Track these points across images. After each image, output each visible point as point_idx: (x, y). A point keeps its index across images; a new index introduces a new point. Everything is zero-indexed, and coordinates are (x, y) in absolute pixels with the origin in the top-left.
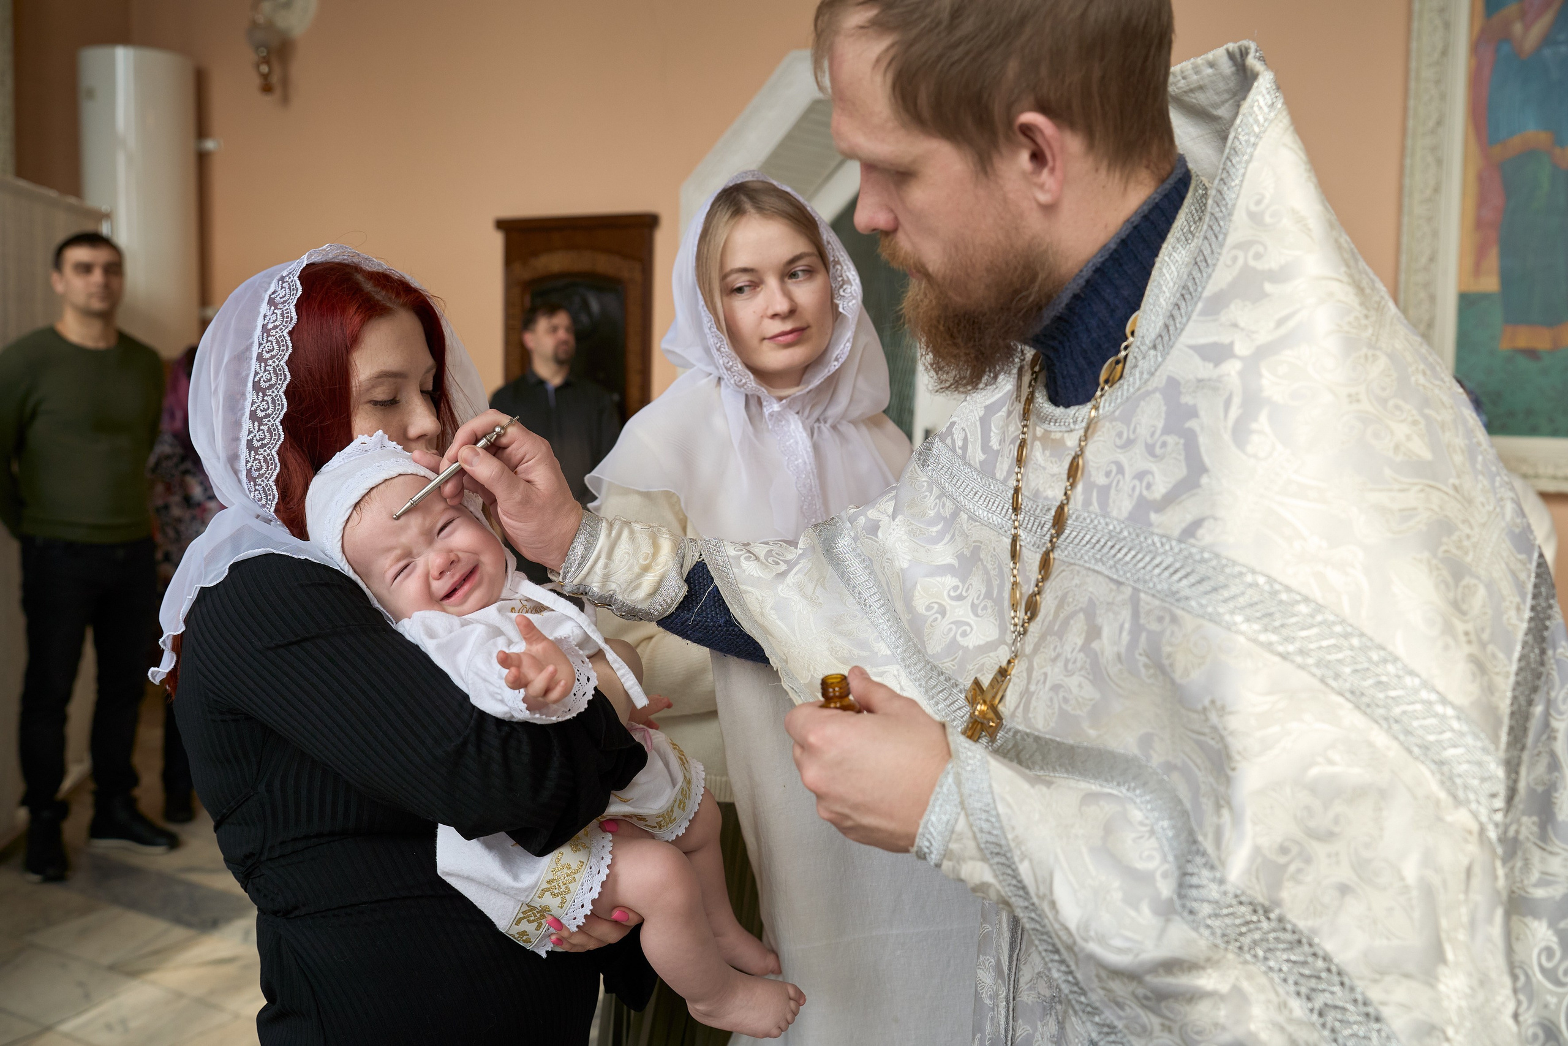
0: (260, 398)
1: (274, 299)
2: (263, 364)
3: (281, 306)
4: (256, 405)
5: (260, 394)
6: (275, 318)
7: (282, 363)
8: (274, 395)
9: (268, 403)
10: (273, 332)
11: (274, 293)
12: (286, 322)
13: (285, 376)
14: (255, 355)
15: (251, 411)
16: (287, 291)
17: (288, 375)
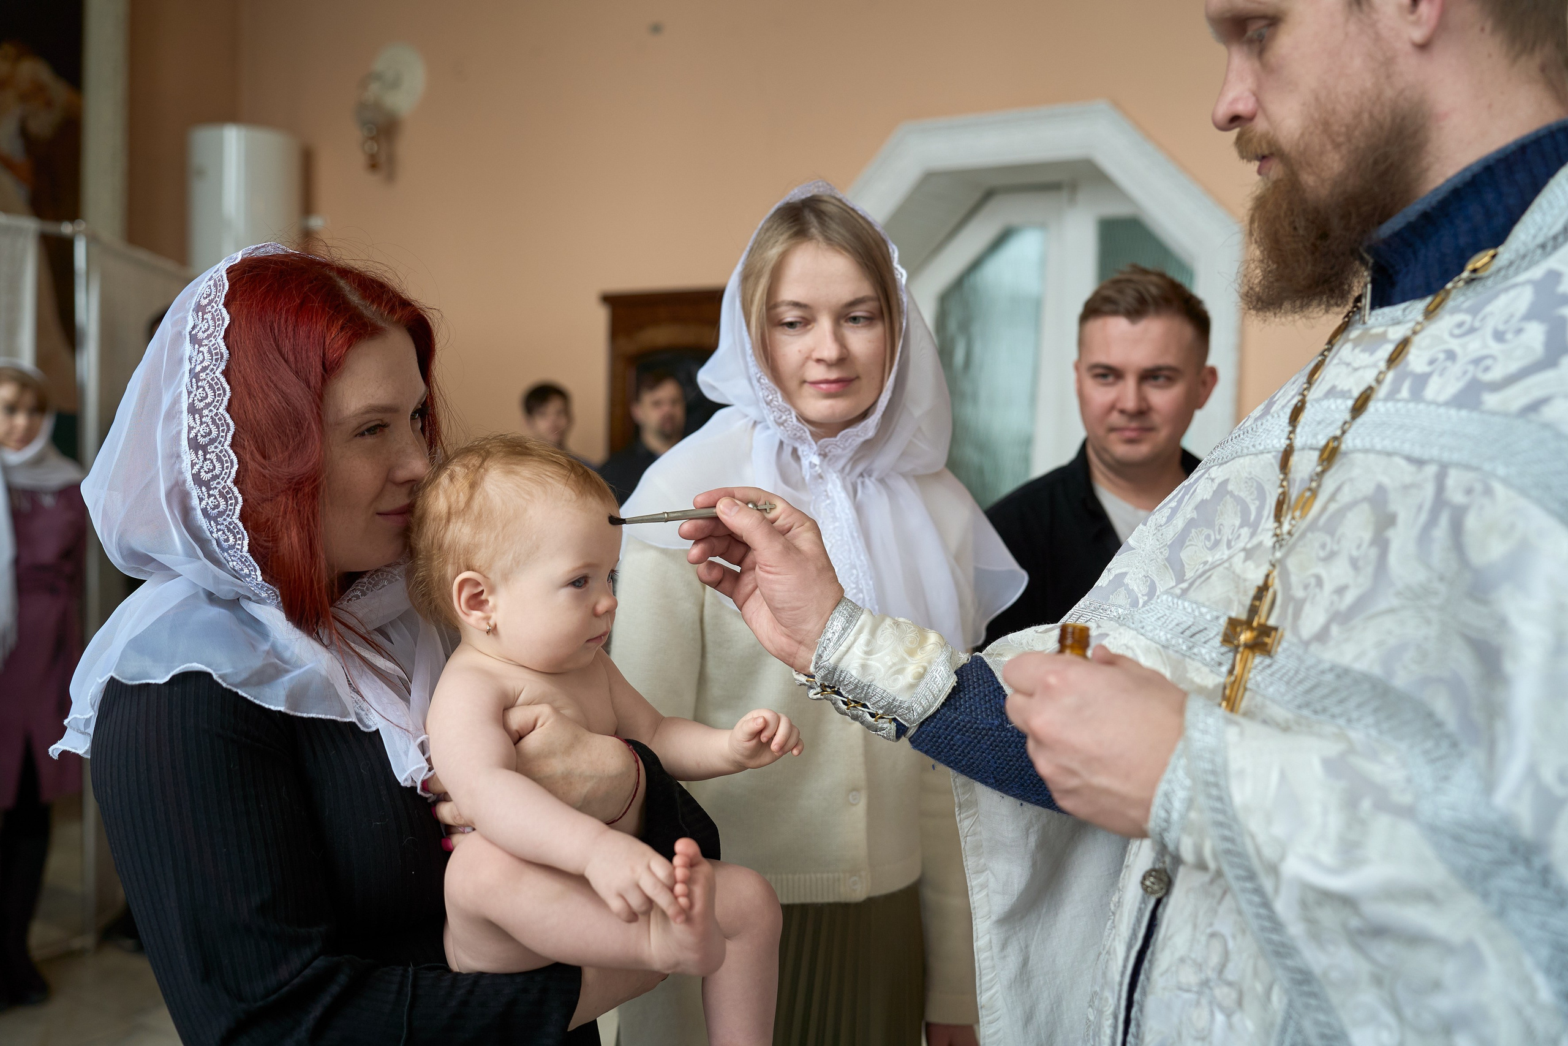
0: (201, 458)
1: (196, 335)
3: (205, 342)
5: (200, 452)
8: (218, 451)
9: (212, 462)
10: (203, 375)
11: (194, 328)
12: (217, 360)
13: (228, 425)
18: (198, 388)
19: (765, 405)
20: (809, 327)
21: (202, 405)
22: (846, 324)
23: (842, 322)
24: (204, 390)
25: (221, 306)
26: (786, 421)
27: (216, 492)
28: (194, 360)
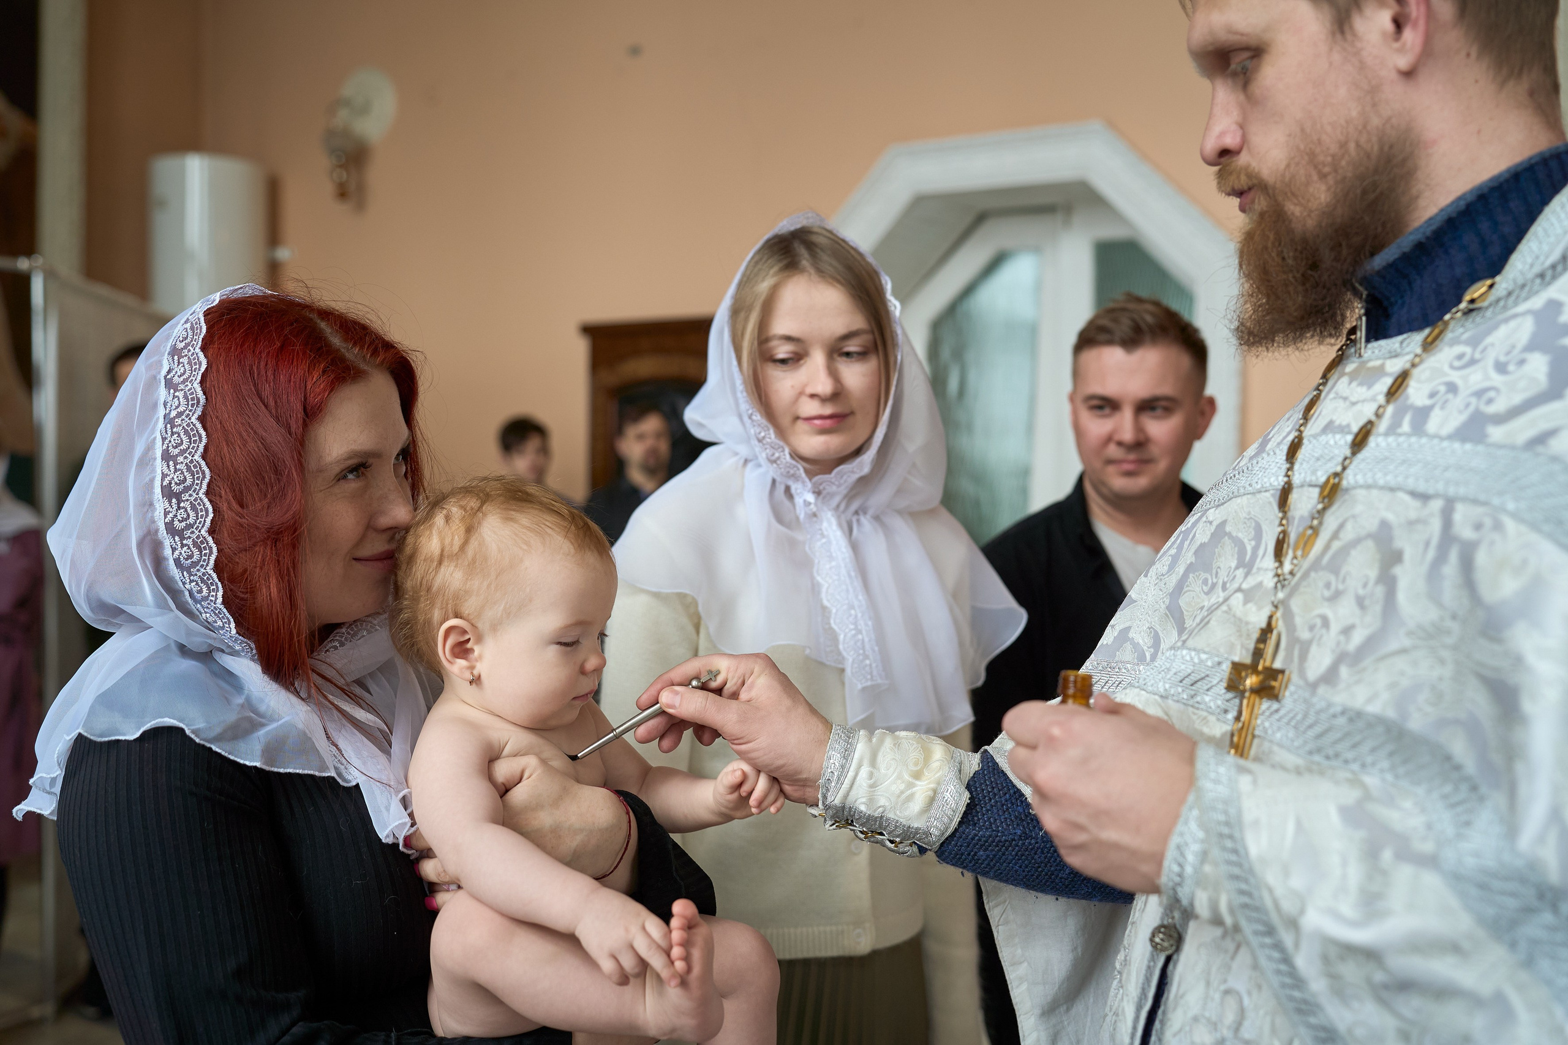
0: (175, 507)
1: (171, 379)
2: (171, 463)
4: (171, 515)
5: (174, 500)
6: (177, 403)
7: (197, 457)
8: (192, 499)
9: (186, 511)
10: (178, 421)
11: (169, 372)
12: (193, 405)
13: (203, 473)
14: (158, 453)
15: (166, 524)
16: (187, 366)
17: (207, 471)
18: (173, 434)
19: (756, 442)
20: (802, 362)
21: (177, 451)
22: (839, 359)
23: (835, 356)
24: (179, 436)
25: (198, 350)
26: (779, 458)
27: (189, 542)
28: (169, 405)
